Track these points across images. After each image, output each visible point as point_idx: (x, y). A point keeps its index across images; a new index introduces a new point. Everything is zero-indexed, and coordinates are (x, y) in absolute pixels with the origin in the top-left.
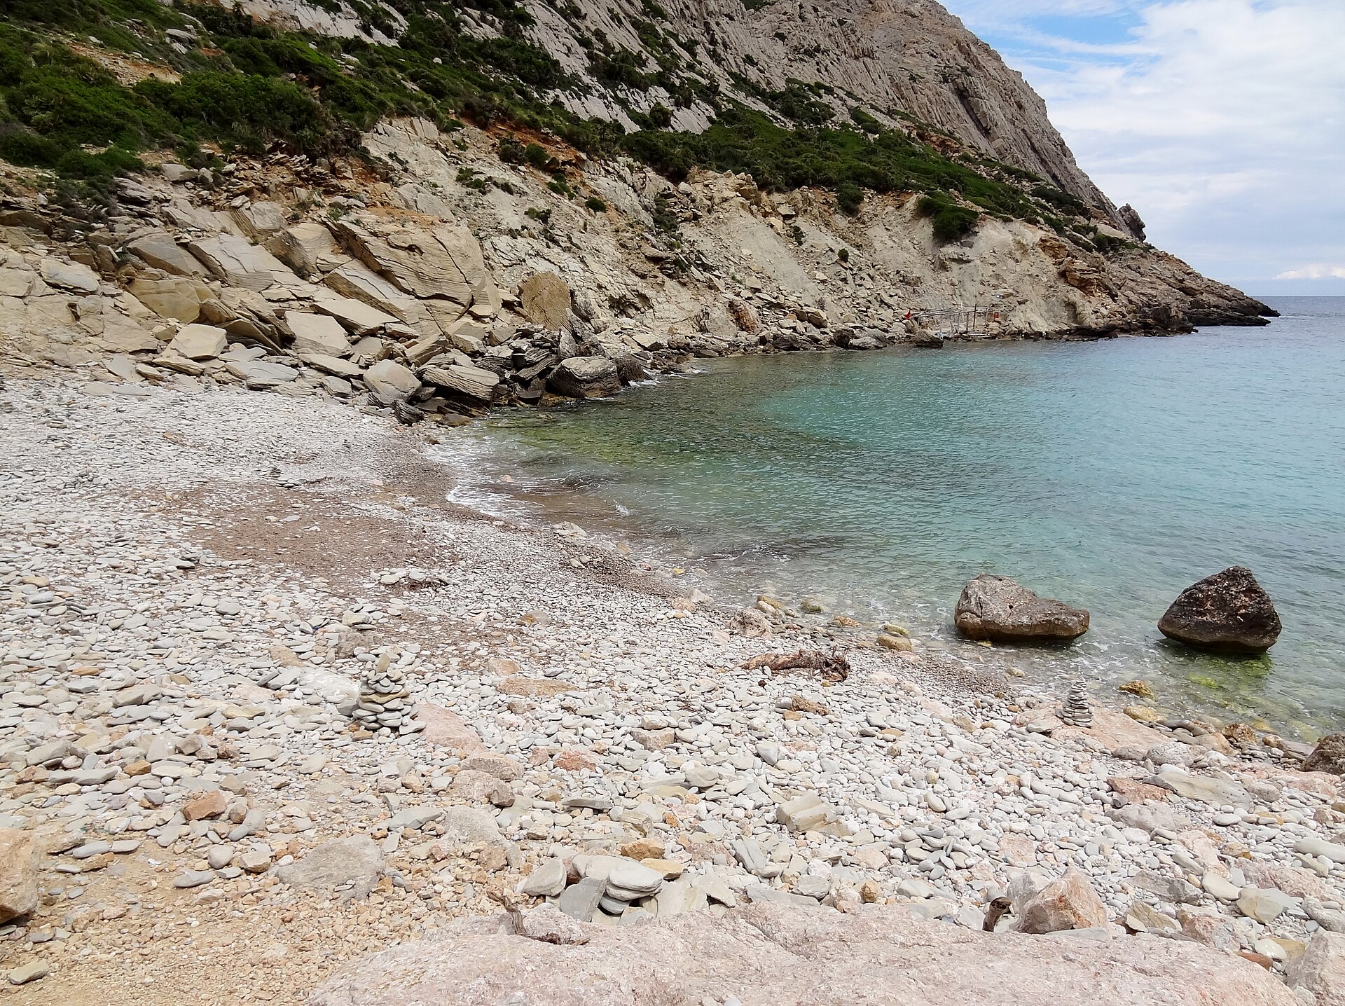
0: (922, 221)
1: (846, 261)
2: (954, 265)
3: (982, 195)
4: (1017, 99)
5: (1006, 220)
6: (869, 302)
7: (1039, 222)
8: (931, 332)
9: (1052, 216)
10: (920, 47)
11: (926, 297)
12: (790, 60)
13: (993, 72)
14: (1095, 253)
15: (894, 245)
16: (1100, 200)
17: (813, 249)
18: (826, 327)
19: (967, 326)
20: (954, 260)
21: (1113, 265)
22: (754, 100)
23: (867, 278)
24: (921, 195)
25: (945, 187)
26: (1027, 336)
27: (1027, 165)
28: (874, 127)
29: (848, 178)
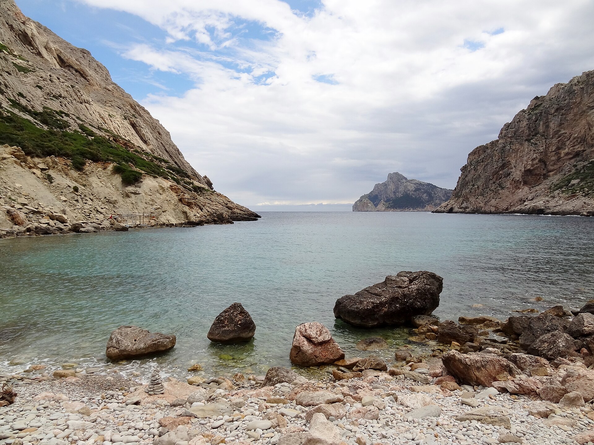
0: (116, 176)
1: (77, 192)
2: (132, 195)
3: (144, 167)
4: (158, 131)
5: (155, 177)
6: (91, 211)
7: (169, 178)
8: (123, 225)
9: (175, 177)
10: (113, 104)
11: (120, 209)
12: (45, 98)
13: (147, 119)
14: (193, 192)
15: (103, 185)
16: (195, 173)
17: (59, 186)
18: (66, 223)
19: (140, 222)
20: (132, 193)
21: (201, 198)
22: (24, 114)
23: (89, 200)
24: (115, 164)
25: (127, 161)
26: (167, 225)
27: (164, 157)
28: (91, 134)
29: (78, 154)
